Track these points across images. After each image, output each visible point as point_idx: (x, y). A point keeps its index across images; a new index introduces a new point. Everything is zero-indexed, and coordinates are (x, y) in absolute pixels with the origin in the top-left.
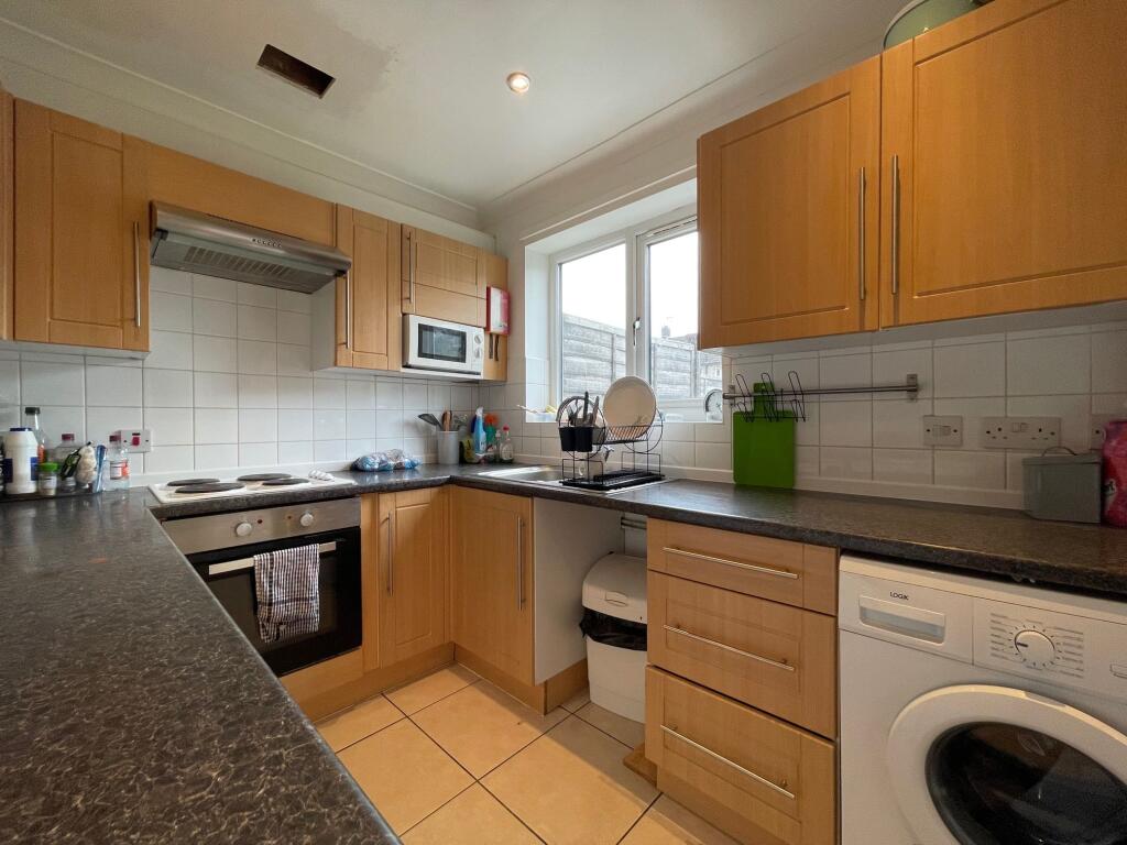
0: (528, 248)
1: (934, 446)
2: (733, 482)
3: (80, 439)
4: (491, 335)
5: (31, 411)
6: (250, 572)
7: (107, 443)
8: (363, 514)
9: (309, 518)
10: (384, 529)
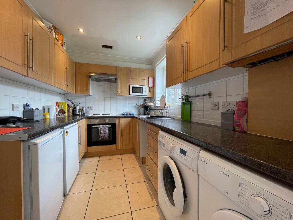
0: (157, 67)
1: (214, 110)
2: (181, 119)
3: (85, 107)
4: (150, 87)
5: (79, 103)
6: (98, 128)
7: (87, 108)
8: (117, 121)
9: (107, 121)
10: (120, 124)
